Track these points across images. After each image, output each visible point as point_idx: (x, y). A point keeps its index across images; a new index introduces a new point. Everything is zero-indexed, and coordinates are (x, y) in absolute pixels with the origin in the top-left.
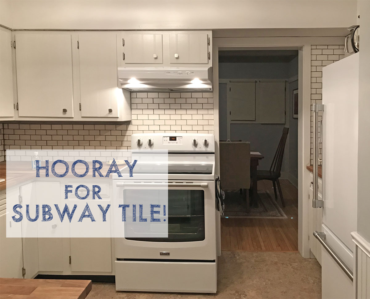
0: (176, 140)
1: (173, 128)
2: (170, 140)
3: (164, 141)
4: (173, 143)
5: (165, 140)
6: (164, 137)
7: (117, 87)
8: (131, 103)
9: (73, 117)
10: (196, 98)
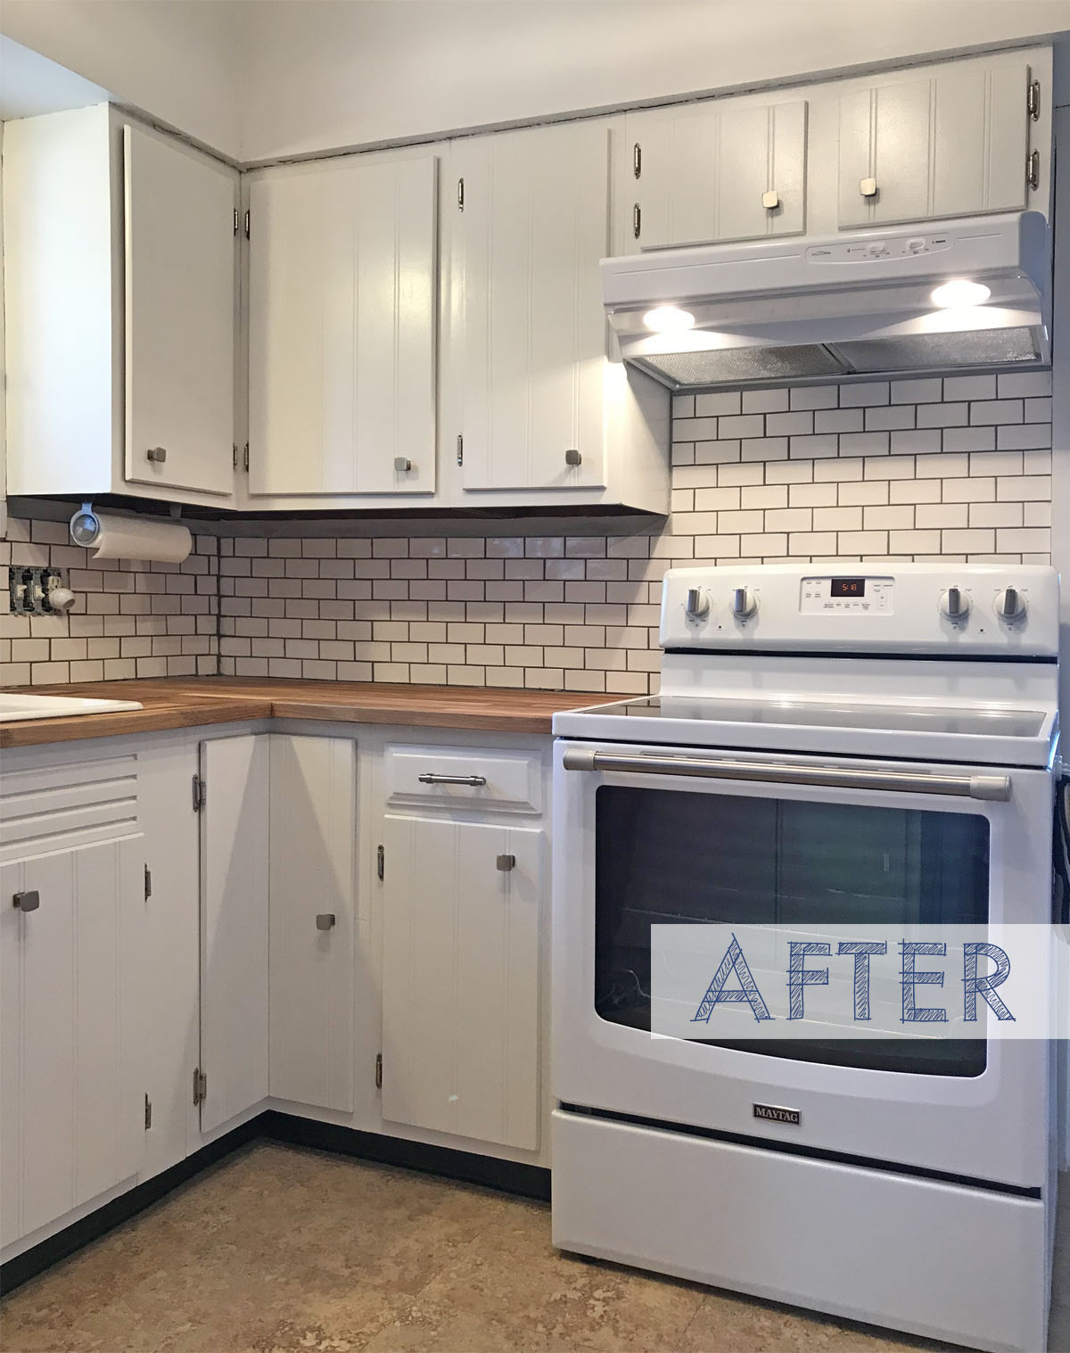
0: (862, 594)
2: (832, 596)
3: (803, 594)
4: (847, 606)
5: (809, 595)
6: (805, 582)
7: (606, 358)
8: (671, 443)
9: (433, 491)
10: (963, 404)
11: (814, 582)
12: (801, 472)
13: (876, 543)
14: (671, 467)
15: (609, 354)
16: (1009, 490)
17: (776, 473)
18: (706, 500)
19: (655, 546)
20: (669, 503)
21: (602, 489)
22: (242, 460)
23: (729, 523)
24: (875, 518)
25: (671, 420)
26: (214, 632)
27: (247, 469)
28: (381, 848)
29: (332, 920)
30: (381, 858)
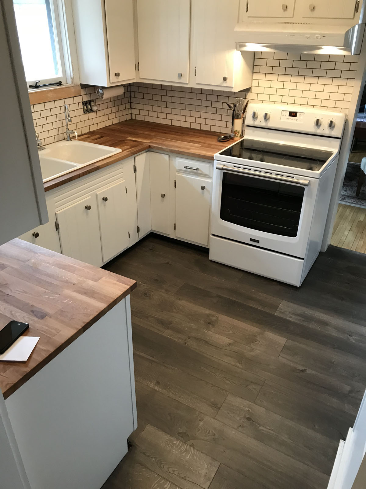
0: (296, 117)
1: (298, 101)
2: (289, 116)
4: (292, 119)
5: (283, 115)
6: (283, 111)
7: (236, 50)
8: (254, 65)
9: (188, 83)
10: (334, 62)
11: (285, 112)
12: (287, 78)
13: (304, 101)
14: (253, 73)
15: (236, 49)
16: (342, 90)
17: (281, 78)
18: (262, 84)
19: (247, 95)
20: (252, 83)
21: (232, 87)
22: (137, 67)
23: (268, 91)
24: (306, 94)
25: (254, 58)
26: (130, 107)
27: (139, 70)
28: (175, 181)
29: (164, 195)
30: (175, 183)
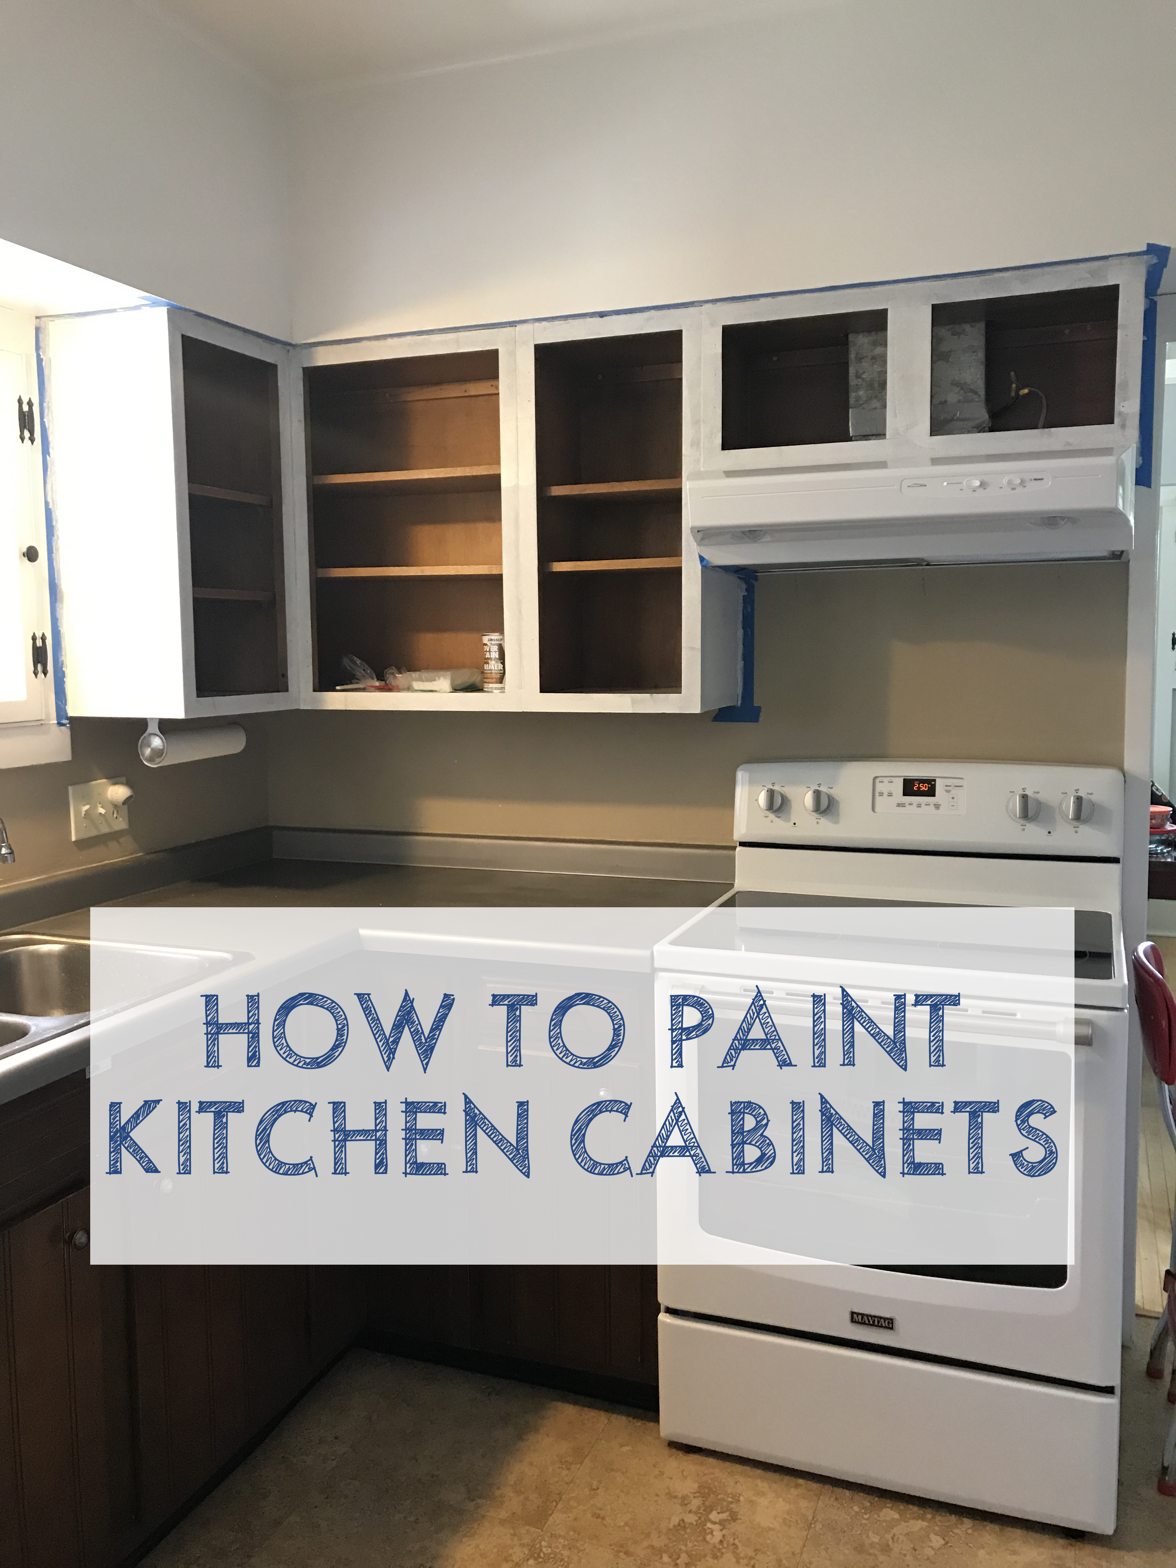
0: (934, 795)
2: (905, 794)
3: (877, 794)
4: (919, 806)
5: (881, 794)
6: (878, 781)
11: (887, 781)
